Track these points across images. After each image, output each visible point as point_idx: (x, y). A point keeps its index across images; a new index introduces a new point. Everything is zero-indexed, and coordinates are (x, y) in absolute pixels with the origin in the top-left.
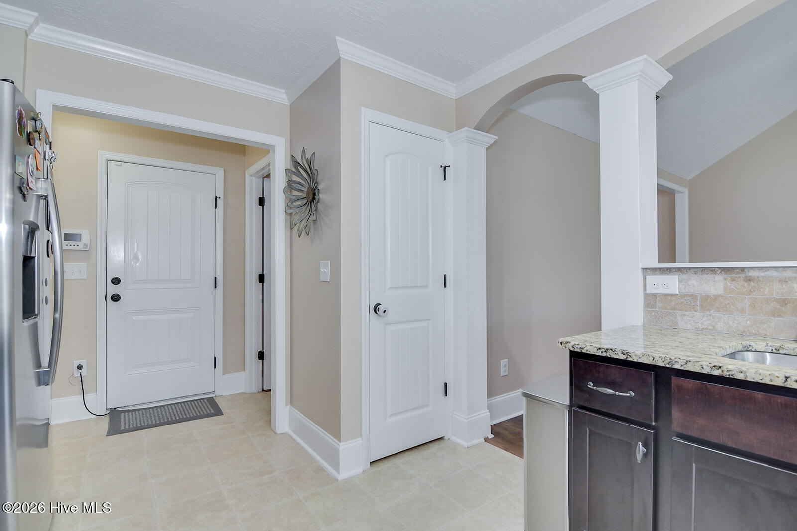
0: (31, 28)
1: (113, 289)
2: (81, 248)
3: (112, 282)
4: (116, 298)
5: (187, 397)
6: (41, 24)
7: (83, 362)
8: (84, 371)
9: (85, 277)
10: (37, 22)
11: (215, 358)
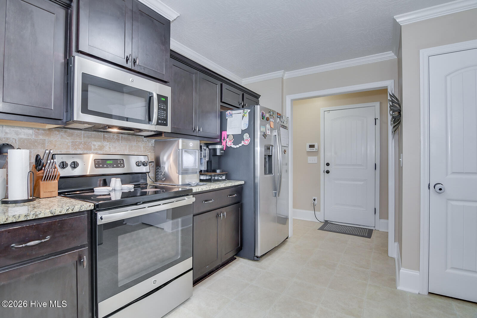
0: (283, 75)
1: (327, 168)
2: (314, 150)
3: (327, 165)
4: (328, 172)
5: (360, 225)
6: (286, 73)
7: (316, 198)
8: (316, 202)
9: (316, 163)
10: (284, 73)
11: (375, 208)
